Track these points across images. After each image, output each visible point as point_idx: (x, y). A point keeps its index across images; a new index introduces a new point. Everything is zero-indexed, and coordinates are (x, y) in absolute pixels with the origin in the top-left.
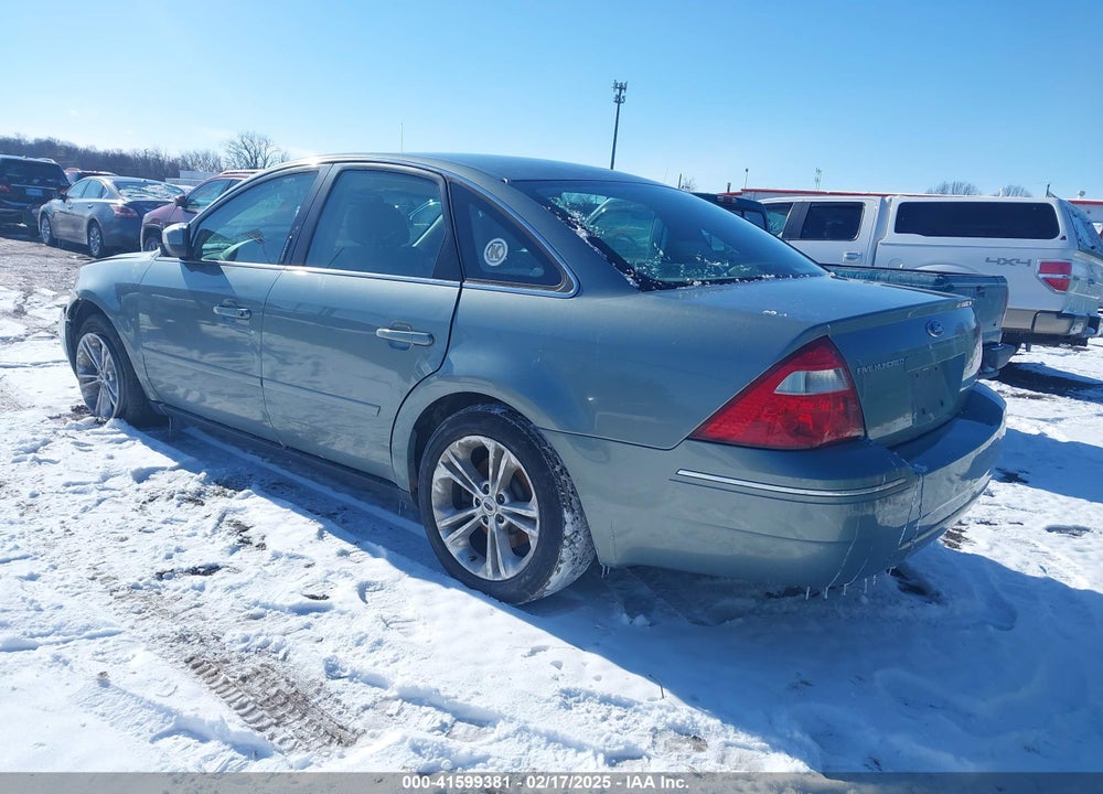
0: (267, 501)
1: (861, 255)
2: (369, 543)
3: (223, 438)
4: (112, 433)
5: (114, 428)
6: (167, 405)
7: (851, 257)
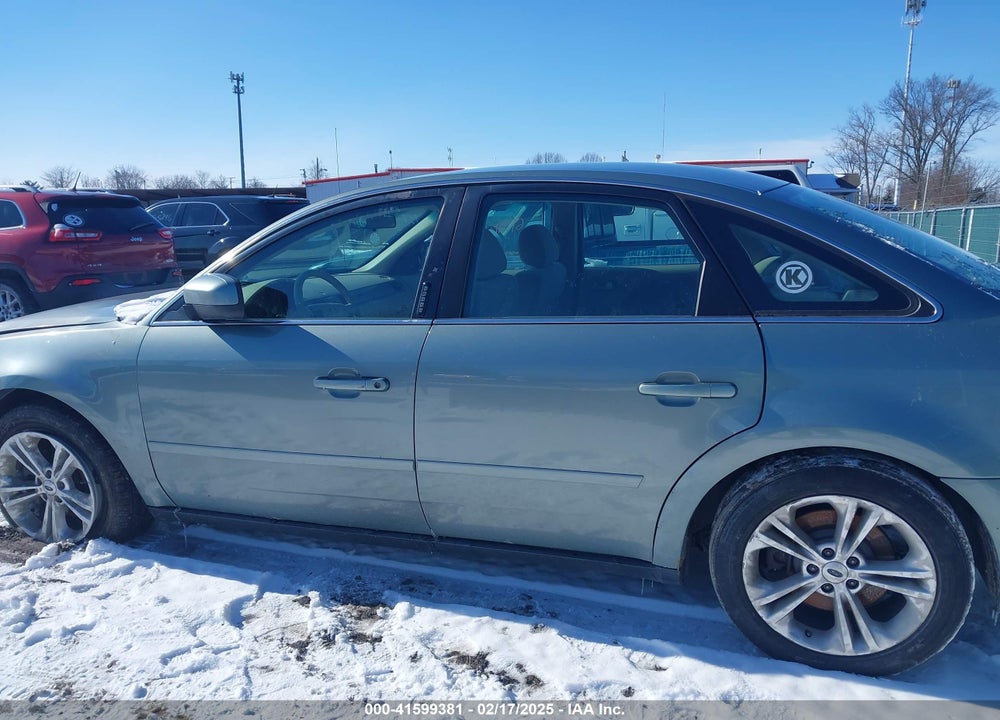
0: (443, 612)
1: (640, 227)
2: (631, 638)
3: (251, 532)
4: (104, 561)
5: (100, 553)
6: (184, 509)
7: (631, 229)
